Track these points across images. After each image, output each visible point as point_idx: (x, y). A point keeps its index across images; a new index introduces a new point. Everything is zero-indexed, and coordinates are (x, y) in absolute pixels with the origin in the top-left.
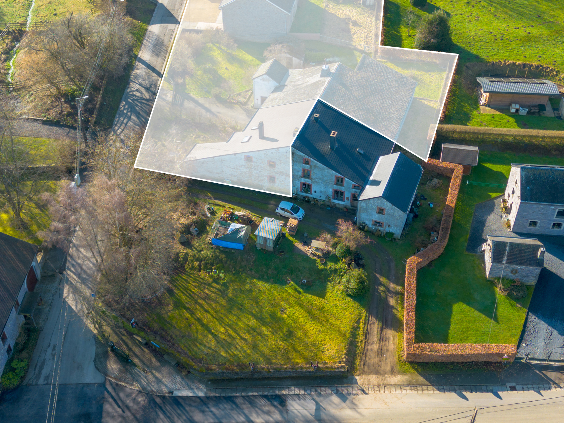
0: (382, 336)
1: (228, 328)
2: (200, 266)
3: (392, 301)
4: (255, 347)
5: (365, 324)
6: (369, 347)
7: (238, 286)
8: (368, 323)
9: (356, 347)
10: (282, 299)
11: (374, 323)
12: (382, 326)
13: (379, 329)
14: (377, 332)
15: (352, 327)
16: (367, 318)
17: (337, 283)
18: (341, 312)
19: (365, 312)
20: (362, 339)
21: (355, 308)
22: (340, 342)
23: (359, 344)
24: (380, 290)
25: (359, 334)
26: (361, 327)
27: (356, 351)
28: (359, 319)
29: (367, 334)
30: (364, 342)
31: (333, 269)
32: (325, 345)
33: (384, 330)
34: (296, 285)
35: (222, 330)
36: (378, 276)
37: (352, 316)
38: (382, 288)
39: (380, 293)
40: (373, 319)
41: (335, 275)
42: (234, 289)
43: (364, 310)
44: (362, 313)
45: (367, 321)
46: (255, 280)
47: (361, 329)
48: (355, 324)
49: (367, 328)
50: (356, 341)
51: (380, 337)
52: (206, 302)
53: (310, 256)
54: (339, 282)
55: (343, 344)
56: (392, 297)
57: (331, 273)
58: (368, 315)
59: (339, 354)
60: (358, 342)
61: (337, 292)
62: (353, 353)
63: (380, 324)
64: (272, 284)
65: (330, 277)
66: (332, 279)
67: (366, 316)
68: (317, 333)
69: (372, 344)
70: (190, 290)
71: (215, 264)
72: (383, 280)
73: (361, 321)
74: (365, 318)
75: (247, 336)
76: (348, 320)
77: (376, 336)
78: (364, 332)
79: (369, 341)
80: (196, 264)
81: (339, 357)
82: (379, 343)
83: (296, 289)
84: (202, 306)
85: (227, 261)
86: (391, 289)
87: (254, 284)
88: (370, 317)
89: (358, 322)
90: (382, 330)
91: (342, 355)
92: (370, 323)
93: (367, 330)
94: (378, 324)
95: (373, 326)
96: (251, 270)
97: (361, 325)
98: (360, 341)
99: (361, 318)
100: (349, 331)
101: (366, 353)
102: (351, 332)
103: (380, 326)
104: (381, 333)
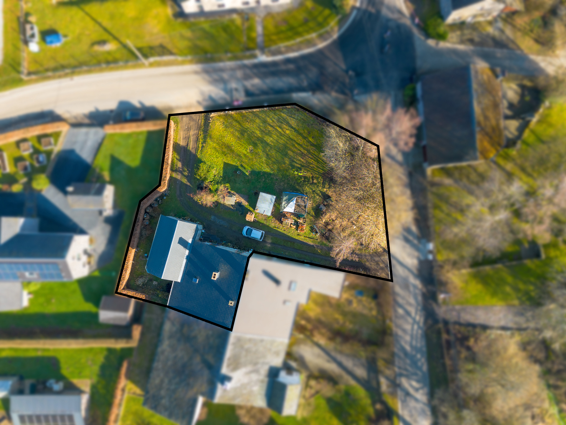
0: (188, 140)
1: (283, 133)
2: (313, 180)
3: (179, 165)
4: (265, 122)
5: (198, 147)
6: (196, 132)
7: (282, 167)
8: (196, 148)
9: (204, 130)
10: (252, 159)
11: (192, 148)
12: (187, 147)
13: (189, 144)
14: (190, 142)
15: (206, 143)
16: (197, 151)
17: (217, 176)
18: (213, 153)
19: (198, 155)
20: (200, 137)
21: (205, 157)
22: (214, 130)
23: (202, 133)
24: (187, 172)
25: (202, 140)
26: (201, 144)
27: (204, 128)
28: (202, 150)
29: (197, 140)
30: (199, 135)
31: (219, 184)
32: (223, 128)
33: (186, 144)
34: (245, 172)
35: (288, 132)
36: (189, 184)
37: (206, 151)
38: (186, 174)
39: (188, 170)
40: (193, 151)
41: (218, 181)
42: (285, 163)
43: (199, 156)
44: (200, 154)
45: (197, 149)
46: (272, 173)
47: (201, 143)
48: (204, 145)
49: (197, 144)
50: (204, 134)
51: (189, 139)
52: (302, 152)
53: (236, 193)
54: (215, 176)
55: (212, 129)
56: (179, 168)
57: (221, 182)
58: (196, 153)
59: (214, 122)
60: (203, 134)
61: (217, 169)
62: (206, 126)
63: (188, 148)
64: (261, 171)
65: (221, 180)
66: (220, 178)
67: (197, 153)
68: (228, 136)
69: (194, 134)
70: (314, 160)
71: (303, 181)
72: (185, 181)
73: (201, 149)
74: (198, 151)
75: (270, 128)
76: (209, 147)
77: (192, 140)
78: (199, 141)
79: (196, 136)
80: (315, 181)
81: (214, 120)
82: (189, 135)
83: (245, 168)
84: (304, 148)
85: (294, 184)
86: (180, 174)
87: (272, 170)
88: (194, 153)
89: (203, 147)
90: (187, 145)
91: (212, 122)
92: (195, 149)
93: (197, 143)
94: (190, 147)
95: (193, 147)
96: (277, 179)
97: (200, 146)
98: (201, 135)
99: (201, 150)
100: (208, 139)
101: (198, 128)
102: (207, 139)
103: (189, 146)
104: (188, 142)
